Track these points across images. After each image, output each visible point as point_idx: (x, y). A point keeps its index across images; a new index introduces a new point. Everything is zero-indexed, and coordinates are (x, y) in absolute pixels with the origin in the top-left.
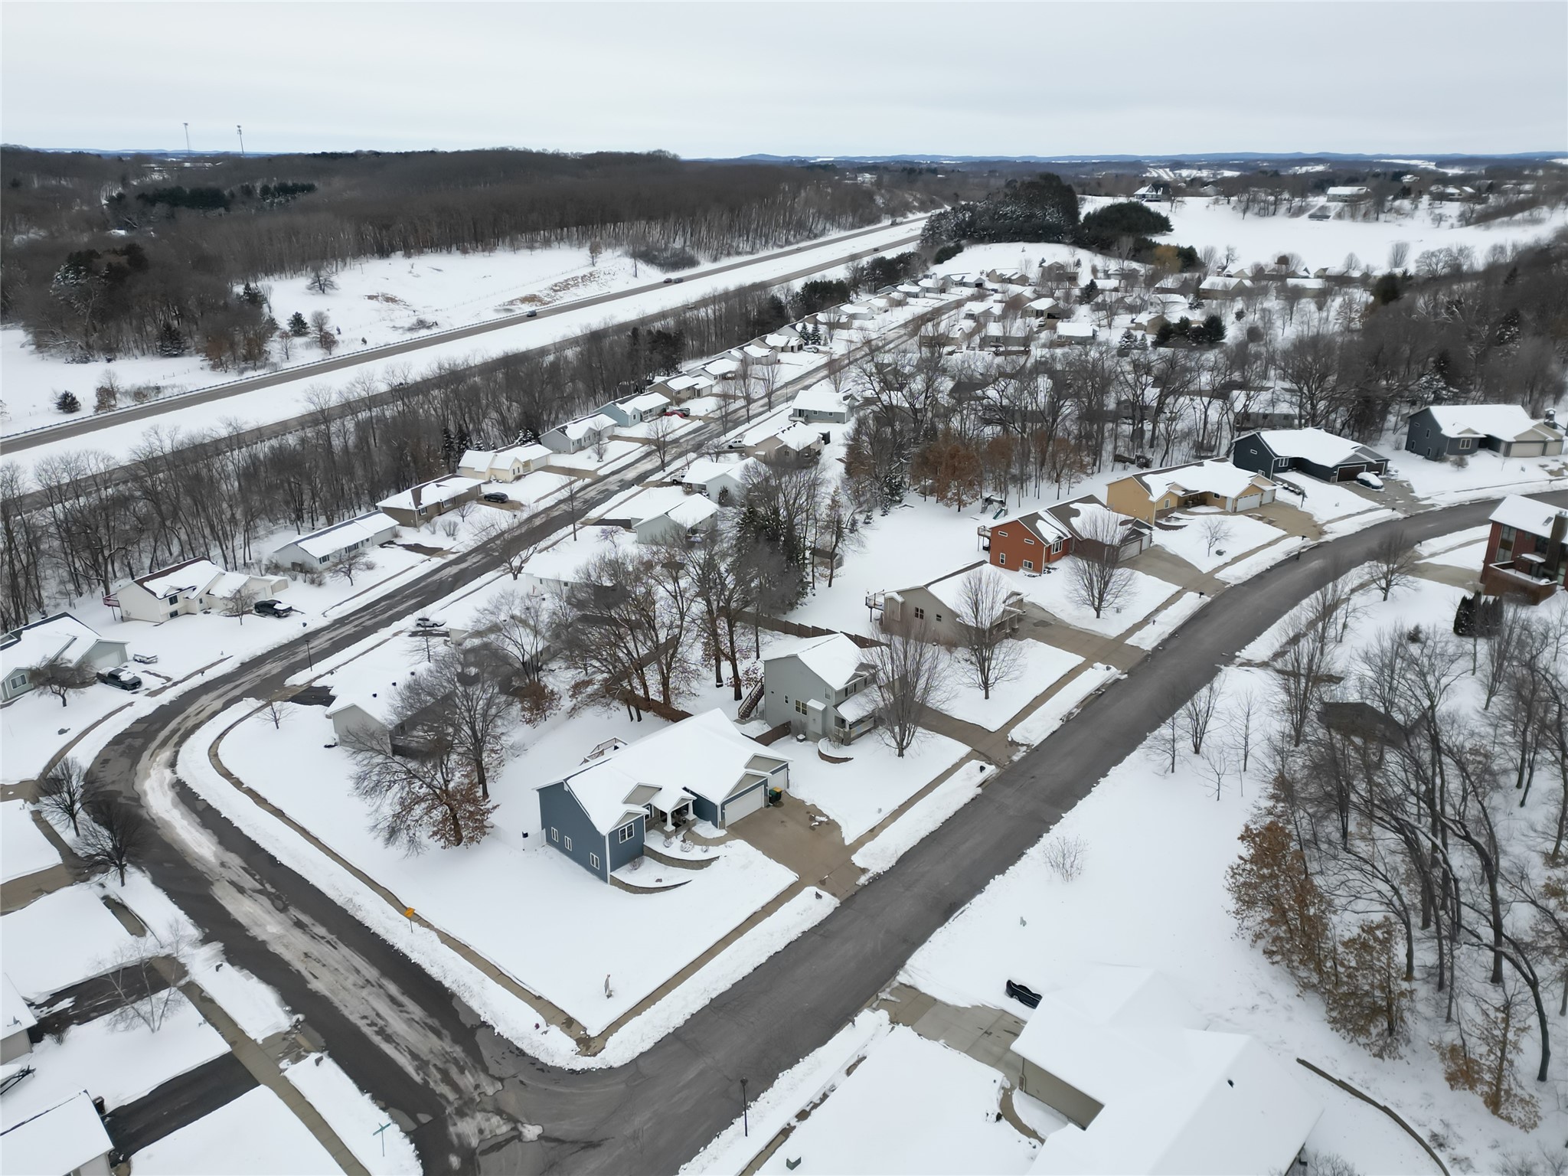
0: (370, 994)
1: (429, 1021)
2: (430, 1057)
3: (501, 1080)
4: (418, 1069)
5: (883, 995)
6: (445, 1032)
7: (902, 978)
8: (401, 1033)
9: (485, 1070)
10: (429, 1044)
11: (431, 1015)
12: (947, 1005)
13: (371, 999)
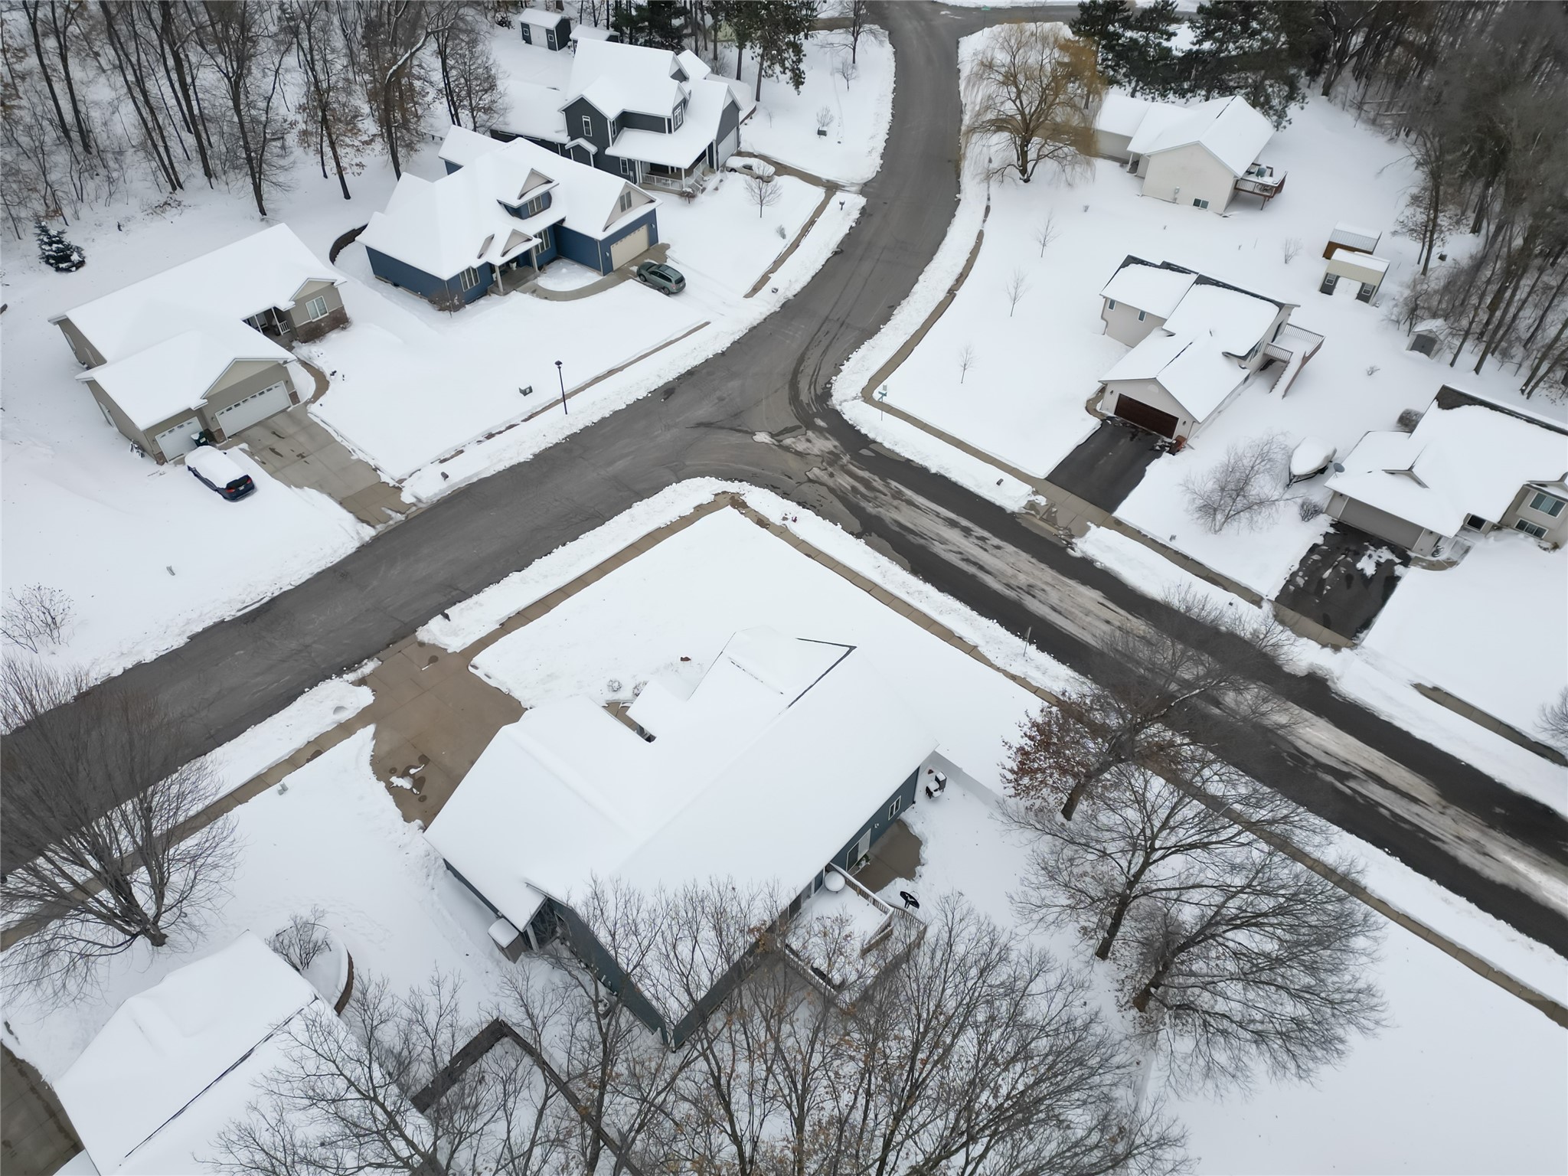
0: (1015, 576)
1: (922, 541)
2: (896, 503)
3: (810, 480)
4: (900, 492)
5: (400, 517)
6: (897, 529)
7: (368, 533)
8: (944, 528)
9: (831, 490)
10: (905, 516)
11: (923, 548)
12: (330, 495)
13: (1010, 571)
